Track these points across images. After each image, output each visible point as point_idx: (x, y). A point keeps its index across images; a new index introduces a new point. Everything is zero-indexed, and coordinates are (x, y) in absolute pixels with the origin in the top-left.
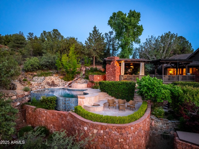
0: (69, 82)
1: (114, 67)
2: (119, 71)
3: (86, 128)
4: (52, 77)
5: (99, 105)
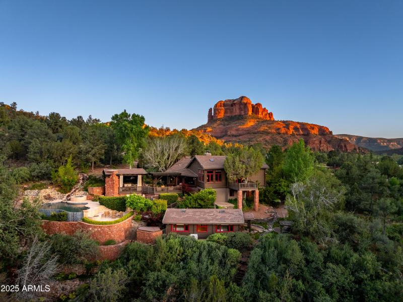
0: (67, 195)
1: (112, 180)
2: (118, 184)
3: (91, 229)
4: (47, 190)
5: (98, 216)
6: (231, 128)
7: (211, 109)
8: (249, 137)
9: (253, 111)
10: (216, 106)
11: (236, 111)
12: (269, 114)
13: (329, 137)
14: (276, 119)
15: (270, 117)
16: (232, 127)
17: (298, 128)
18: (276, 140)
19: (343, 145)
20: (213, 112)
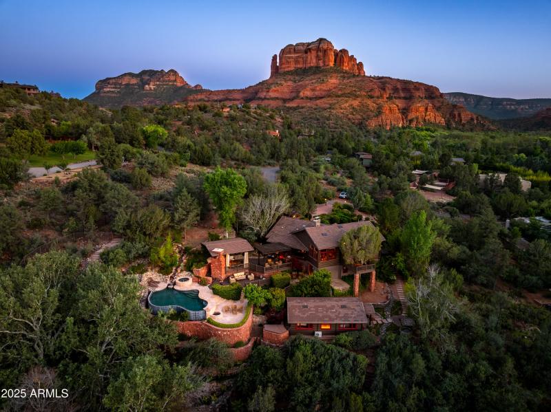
1: (219, 262)
6: (304, 87)
7: (276, 56)
8: (331, 102)
9: (335, 61)
10: (283, 51)
11: (312, 60)
12: (358, 65)
13: (439, 101)
14: (367, 74)
15: (358, 68)
16: (306, 86)
17: (397, 89)
18: (367, 106)
19: (456, 113)
20: (278, 61)
